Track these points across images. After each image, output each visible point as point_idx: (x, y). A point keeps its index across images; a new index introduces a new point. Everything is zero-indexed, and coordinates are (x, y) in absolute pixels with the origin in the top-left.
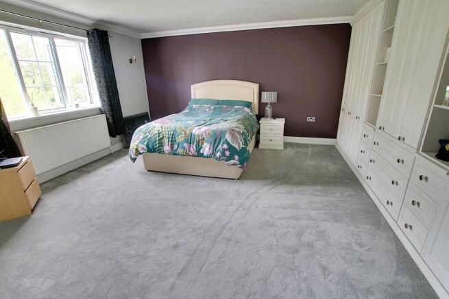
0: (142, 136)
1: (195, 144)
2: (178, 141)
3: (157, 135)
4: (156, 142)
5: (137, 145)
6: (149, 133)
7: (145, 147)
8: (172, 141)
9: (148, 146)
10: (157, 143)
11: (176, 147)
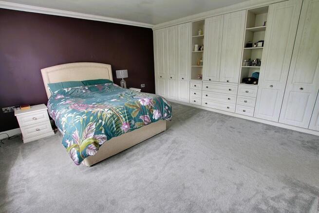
0: (94, 126)
1: (148, 114)
2: (133, 117)
3: (112, 119)
4: (112, 125)
5: (94, 138)
6: (102, 119)
7: (104, 136)
8: (129, 119)
9: (106, 133)
10: (114, 126)
11: (133, 122)
